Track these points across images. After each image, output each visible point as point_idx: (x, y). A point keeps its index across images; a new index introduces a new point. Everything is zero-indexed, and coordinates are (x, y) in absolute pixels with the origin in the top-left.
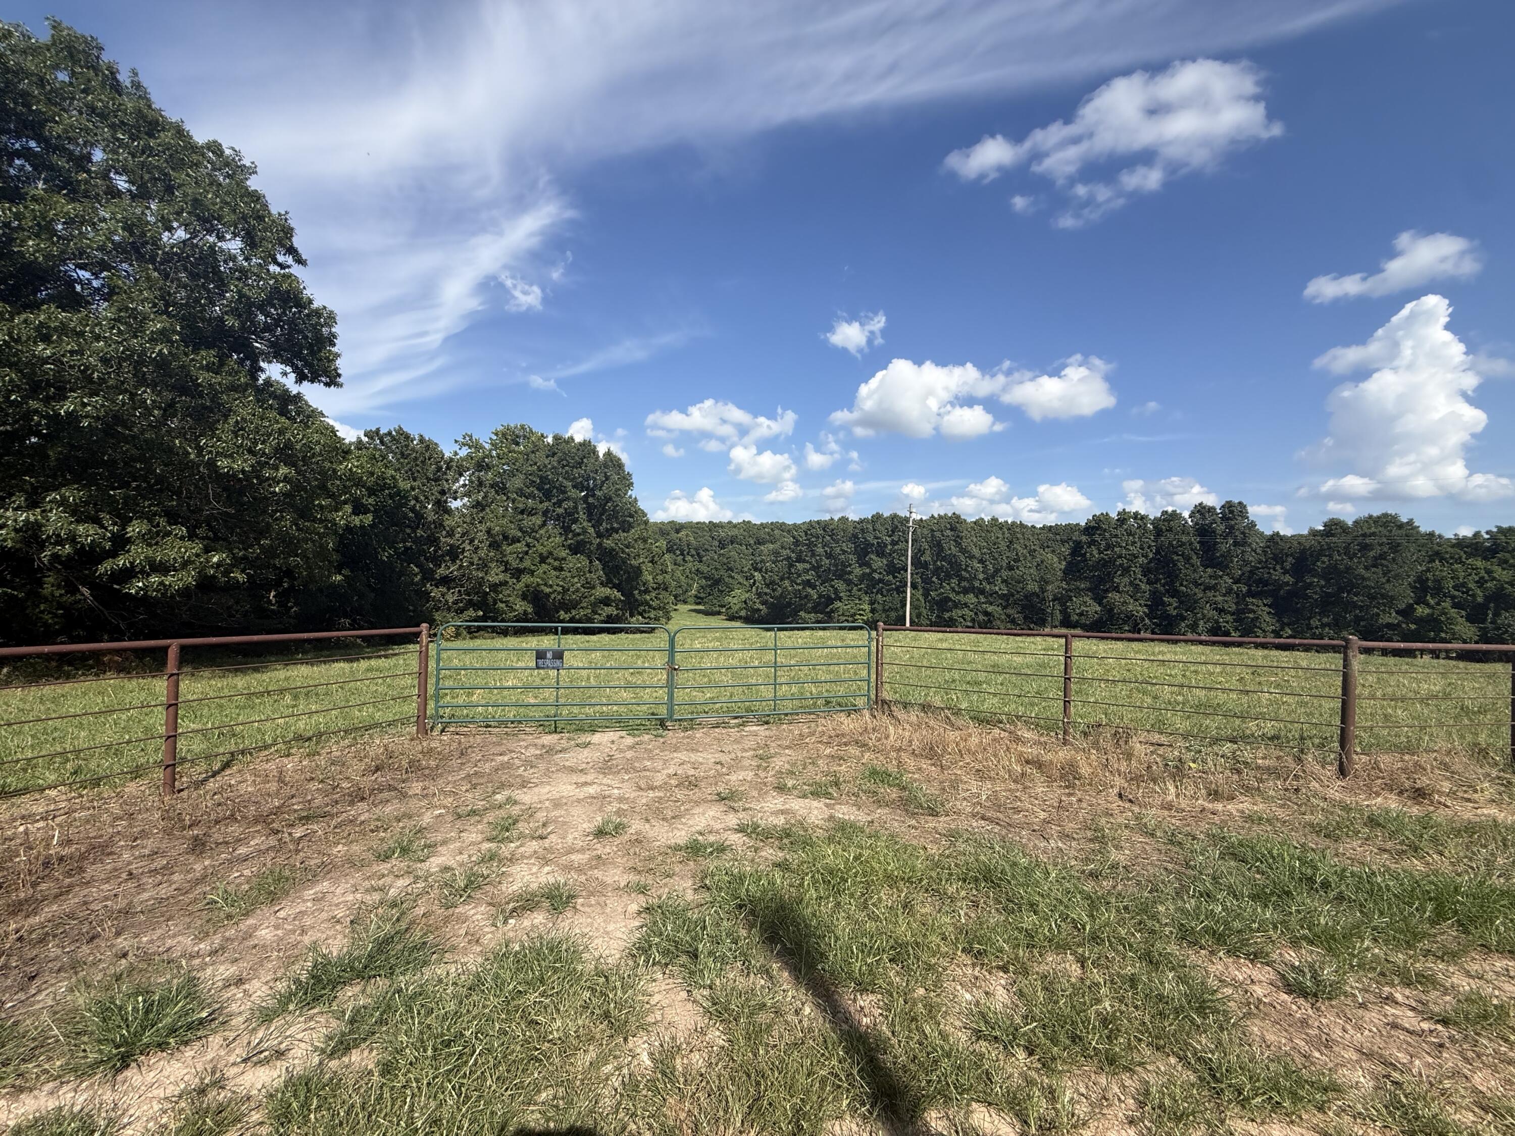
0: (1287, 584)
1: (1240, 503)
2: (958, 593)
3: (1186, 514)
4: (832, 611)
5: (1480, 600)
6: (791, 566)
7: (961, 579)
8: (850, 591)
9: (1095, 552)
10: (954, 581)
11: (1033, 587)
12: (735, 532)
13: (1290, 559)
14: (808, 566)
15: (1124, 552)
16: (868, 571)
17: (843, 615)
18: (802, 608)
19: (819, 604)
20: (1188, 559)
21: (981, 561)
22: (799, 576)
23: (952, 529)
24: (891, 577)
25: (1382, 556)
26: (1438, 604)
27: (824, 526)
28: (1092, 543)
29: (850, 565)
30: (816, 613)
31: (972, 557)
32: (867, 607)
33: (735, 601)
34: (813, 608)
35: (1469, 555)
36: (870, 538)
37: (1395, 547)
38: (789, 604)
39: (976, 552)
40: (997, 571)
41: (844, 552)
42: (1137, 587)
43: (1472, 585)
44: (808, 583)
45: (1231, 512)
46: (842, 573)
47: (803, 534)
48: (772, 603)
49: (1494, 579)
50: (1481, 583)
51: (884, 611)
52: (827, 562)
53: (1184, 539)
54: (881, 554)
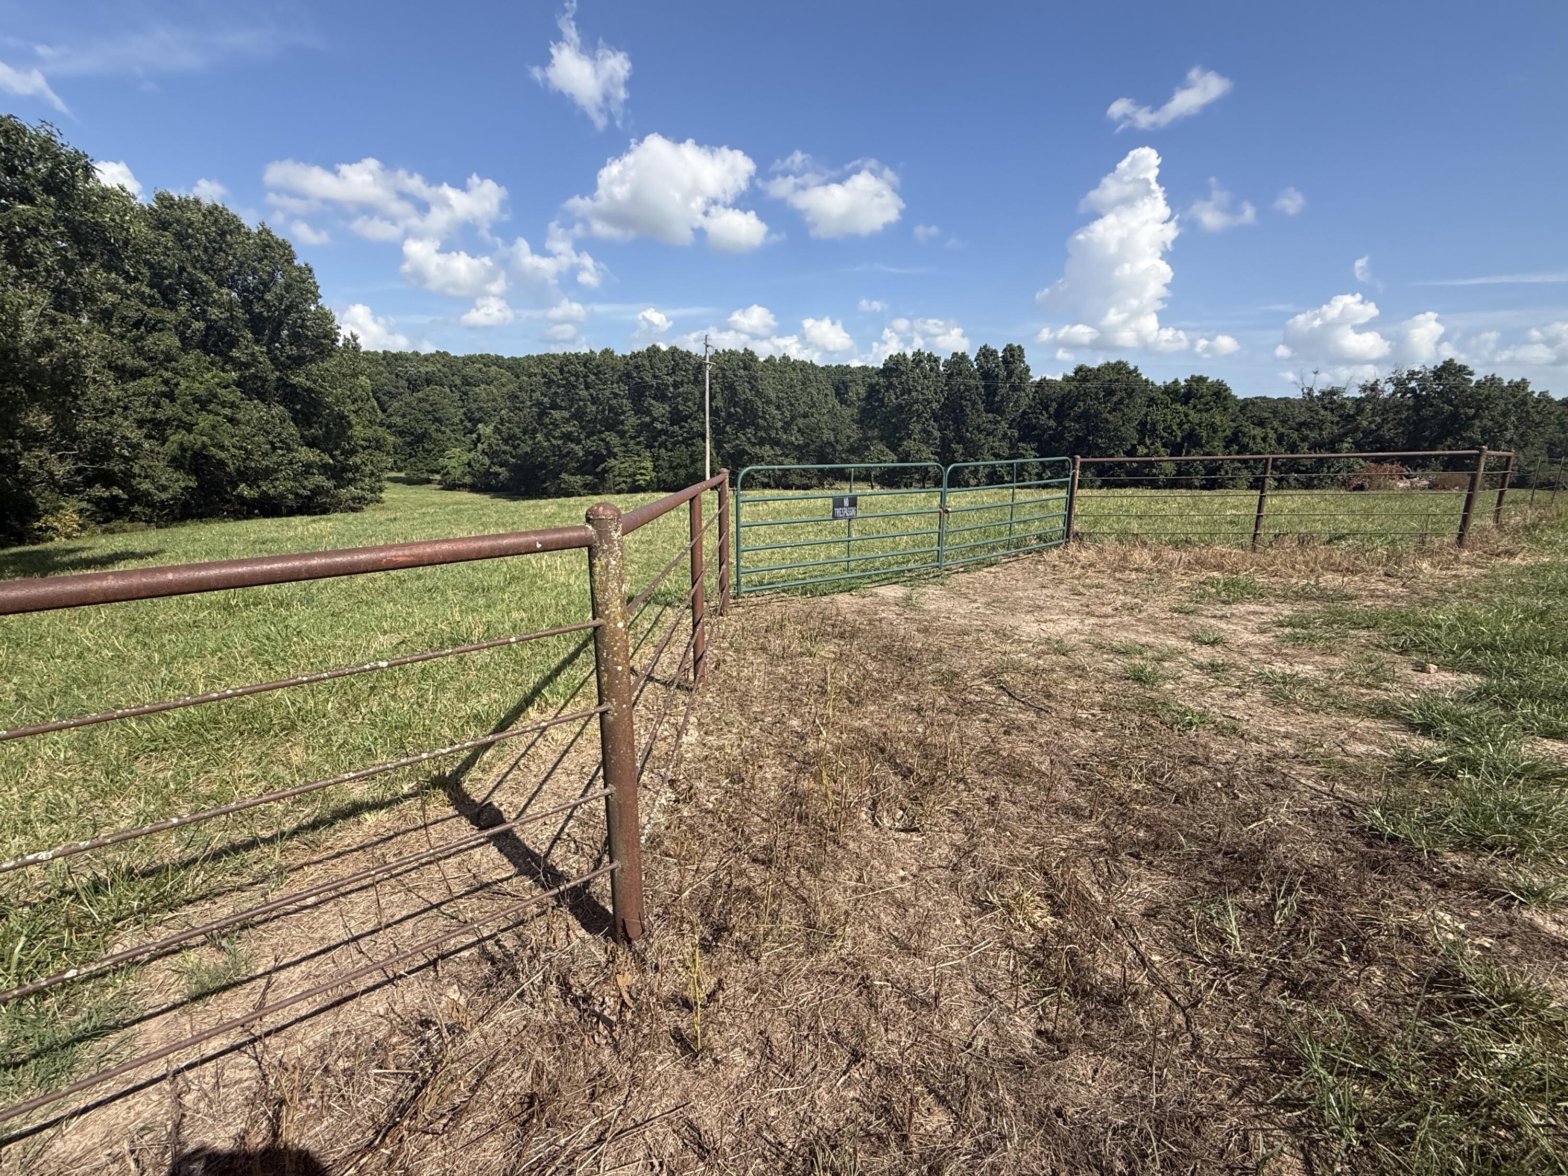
0: (1050, 428)
1: (1019, 347)
2: (754, 445)
3: (972, 358)
4: (605, 471)
5: (1179, 440)
6: (543, 414)
7: (758, 428)
8: (625, 445)
9: (893, 397)
10: (750, 431)
11: (828, 435)
13: (1054, 404)
14: (566, 414)
15: (921, 397)
16: (647, 419)
17: (620, 475)
18: (564, 468)
19: (586, 463)
20: (974, 404)
21: (778, 408)
22: (557, 426)
23: (745, 368)
24: (676, 427)
25: (1121, 401)
26: (1152, 444)
27: (587, 360)
28: (890, 386)
29: (624, 413)
30: (583, 474)
31: (769, 402)
32: (649, 464)
33: (453, 463)
34: (578, 468)
35: (1174, 401)
36: (648, 378)
37: (1130, 393)
38: (542, 466)
39: (773, 396)
40: (793, 418)
41: (616, 395)
42: (929, 433)
43: (1175, 427)
44: (568, 437)
45: (1012, 356)
46: (613, 424)
47: (556, 371)
48: (516, 465)
49: (1189, 421)
50: (1180, 425)
51: (672, 468)
52: (594, 408)
53: (972, 382)
54: (661, 397)
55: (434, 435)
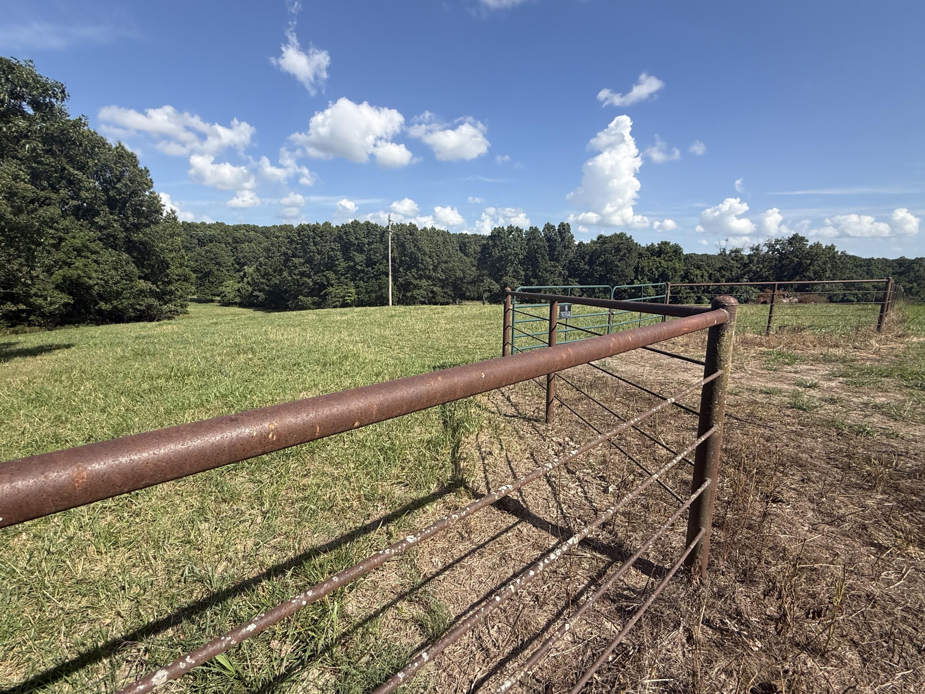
0: (586, 270)
1: (567, 224)
2: (416, 279)
3: (541, 229)
4: (326, 294)
5: (656, 277)
6: (287, 260)
7: (418, 269)
8: (339, 279)
9: (497, 252)
10: (414, 271)
11: (459, 274)
12: (213, 232)
13: (587, 256)
14: (302, 260)
15: (513, 252)
16: (352, 264)
17: (335, 297)
18: (300, 293)
19: (314, 289)
20: (543, 256)
21: (430, 257)
22: (296, 268)
23: (411, 234)
24: (370, 269)
25: (625, 255)
26: (642, 279)
27: (314, 228)
28: (495, 245)
29: (338, 260)
30: (312, 296)
31: (425, 254)
32: (353, 290)
33: (229, 289)
34: (309, 293)
35: (652, 255)
36: (353, 239)
37: (630, 251)
38: (286, 291)
39: (427, 250)
40: (439, 263)
41: (333, 250)
42: (517, 272)
43: (654, 270)
44: (302, 274)
45: (564, 229)
46: (331, 266)
47: (296, 235)
48: (269, 291)
49: (661, 266)
50: (657, 268)
51: (367, 292)
52: (319, 257)
53: (541, 244)
54: (361, 250)
55: (216, 273)
